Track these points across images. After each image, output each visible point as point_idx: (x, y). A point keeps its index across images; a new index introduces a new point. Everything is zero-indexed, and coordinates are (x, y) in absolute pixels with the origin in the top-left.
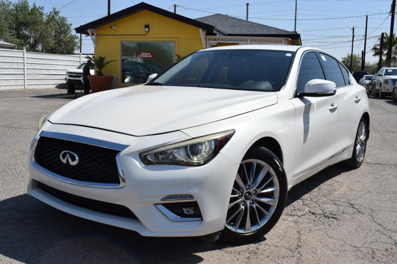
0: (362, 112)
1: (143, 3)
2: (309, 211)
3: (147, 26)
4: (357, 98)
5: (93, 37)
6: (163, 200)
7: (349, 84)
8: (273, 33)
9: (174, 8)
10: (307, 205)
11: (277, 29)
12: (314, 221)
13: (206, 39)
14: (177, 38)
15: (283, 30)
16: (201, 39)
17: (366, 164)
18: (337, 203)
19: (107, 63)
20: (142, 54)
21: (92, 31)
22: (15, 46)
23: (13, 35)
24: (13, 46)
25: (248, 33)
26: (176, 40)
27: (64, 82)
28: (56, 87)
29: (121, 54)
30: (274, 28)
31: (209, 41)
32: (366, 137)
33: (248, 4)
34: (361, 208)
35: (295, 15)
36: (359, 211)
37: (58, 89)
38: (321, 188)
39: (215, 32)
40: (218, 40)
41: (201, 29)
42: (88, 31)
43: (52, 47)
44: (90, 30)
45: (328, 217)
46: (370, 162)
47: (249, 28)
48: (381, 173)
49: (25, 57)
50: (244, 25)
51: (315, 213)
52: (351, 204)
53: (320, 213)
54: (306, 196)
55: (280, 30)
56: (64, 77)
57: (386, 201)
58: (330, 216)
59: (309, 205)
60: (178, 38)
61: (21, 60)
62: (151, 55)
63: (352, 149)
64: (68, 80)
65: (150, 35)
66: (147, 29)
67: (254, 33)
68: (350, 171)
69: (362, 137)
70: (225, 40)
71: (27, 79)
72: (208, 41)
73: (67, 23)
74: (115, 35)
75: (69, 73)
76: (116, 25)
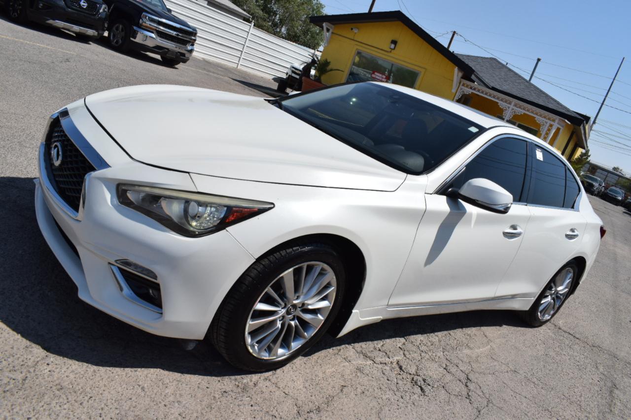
0: (573, 253)
1: (399, 12)
2: (398, 361)
3: (394, 42)
4: (573, 232)
5: (328, 34)
6: (118, 262)
7: (573, 207)
8: (550, 106)
9: (452, 34)
10: (404, 350)
11: (558, 103)
12: (388, 380)
13: (460, 83)
14: (424, 68)
15: (565, 108)
16: (453, 81)
17: (553, 327)
18: (450, 367)
19: (331, 70)
20: (376, 73)
21: (329, 26)
22: (250, 17)
23: (259, 6)
24: (248, 16)
25: (518, 95)
26: (422, 71)
27: (285, 76)
28: (273, 79)
29: (352, 63)
30: (555, 101)
31: (463, 87)
32: (569, 291)
33: (539, 60)
34: (477, 392)
35: (604, 97)
36: (469, 396)
37: (275, 82)
38: (451, 334)
39: (473, 77)
40: (474, 89)
41: (457, 68)
42: (324, 24)
43: (296, 33)
44: (326, 25)
45: (416, 383)
46: (561, 326)
47: (523, 89)
48: (562, 350)
49: (251, 32)
50: (519, 83)
51: (403, 368)
52: (468, 379)
53: (410, 372)
54: (419, 338)
55: (561, 105)
56: (286, 71)
57: (526, 397)
58: (419, 383)
59: (406, 353)
60: (426, 69)
61: (244, 35)
62: (385, 79)
63: (533, 299)
64: (289, 75)
65: (393, 54)
66: (393, 46)
67: (526, 97)
68: (519, 328)
69: (562, 289)
70: (486, 94)
71: (243, 58)
72: (461, 86)
73: (322, 11)
74: (353, 40)
75: (293, 67)
76: (358, 29)
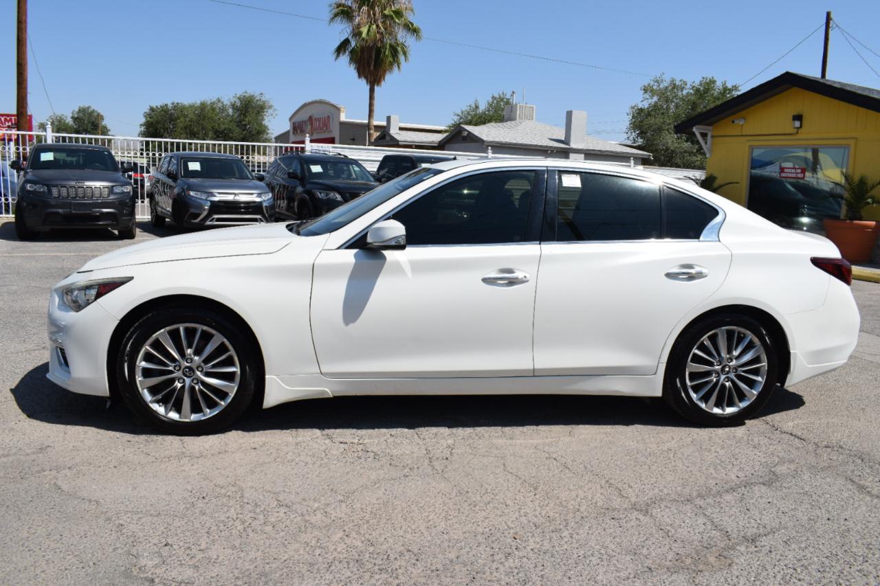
1: (787, 73)
3: (798, 117)
14: (854, 138)
19: (722, 186)
20: (786, 170)
21: (704, 130)
22: (650, 156)
26: (852, 142)
29: (750, 165)
42: (694, 129)
44: (698, 129)
60: (856, 139)
62: (802, 172)
63: (655, 377)
65: (803, 134)
66: (797, 124)
74: (742, 136)
76: (744, 118)
